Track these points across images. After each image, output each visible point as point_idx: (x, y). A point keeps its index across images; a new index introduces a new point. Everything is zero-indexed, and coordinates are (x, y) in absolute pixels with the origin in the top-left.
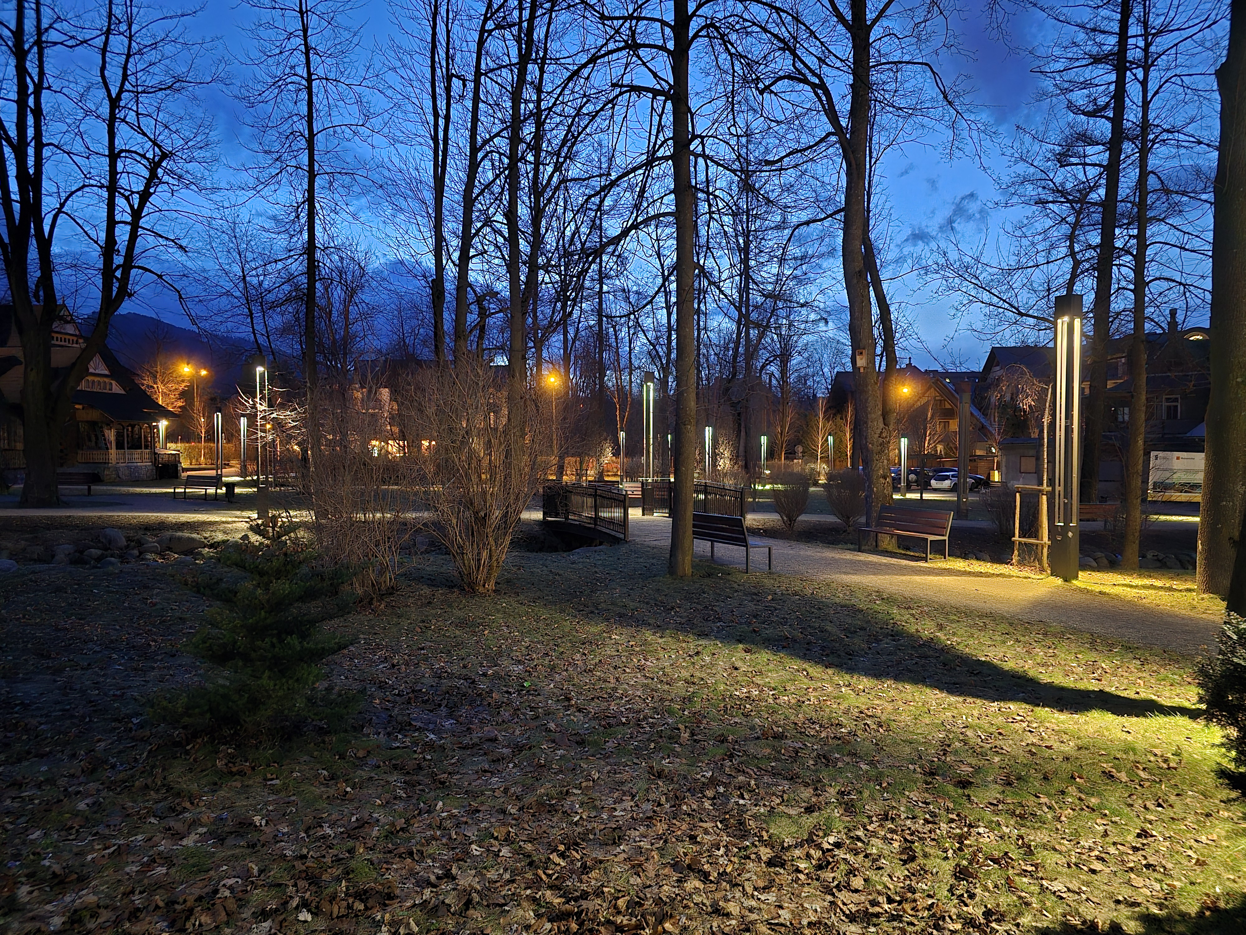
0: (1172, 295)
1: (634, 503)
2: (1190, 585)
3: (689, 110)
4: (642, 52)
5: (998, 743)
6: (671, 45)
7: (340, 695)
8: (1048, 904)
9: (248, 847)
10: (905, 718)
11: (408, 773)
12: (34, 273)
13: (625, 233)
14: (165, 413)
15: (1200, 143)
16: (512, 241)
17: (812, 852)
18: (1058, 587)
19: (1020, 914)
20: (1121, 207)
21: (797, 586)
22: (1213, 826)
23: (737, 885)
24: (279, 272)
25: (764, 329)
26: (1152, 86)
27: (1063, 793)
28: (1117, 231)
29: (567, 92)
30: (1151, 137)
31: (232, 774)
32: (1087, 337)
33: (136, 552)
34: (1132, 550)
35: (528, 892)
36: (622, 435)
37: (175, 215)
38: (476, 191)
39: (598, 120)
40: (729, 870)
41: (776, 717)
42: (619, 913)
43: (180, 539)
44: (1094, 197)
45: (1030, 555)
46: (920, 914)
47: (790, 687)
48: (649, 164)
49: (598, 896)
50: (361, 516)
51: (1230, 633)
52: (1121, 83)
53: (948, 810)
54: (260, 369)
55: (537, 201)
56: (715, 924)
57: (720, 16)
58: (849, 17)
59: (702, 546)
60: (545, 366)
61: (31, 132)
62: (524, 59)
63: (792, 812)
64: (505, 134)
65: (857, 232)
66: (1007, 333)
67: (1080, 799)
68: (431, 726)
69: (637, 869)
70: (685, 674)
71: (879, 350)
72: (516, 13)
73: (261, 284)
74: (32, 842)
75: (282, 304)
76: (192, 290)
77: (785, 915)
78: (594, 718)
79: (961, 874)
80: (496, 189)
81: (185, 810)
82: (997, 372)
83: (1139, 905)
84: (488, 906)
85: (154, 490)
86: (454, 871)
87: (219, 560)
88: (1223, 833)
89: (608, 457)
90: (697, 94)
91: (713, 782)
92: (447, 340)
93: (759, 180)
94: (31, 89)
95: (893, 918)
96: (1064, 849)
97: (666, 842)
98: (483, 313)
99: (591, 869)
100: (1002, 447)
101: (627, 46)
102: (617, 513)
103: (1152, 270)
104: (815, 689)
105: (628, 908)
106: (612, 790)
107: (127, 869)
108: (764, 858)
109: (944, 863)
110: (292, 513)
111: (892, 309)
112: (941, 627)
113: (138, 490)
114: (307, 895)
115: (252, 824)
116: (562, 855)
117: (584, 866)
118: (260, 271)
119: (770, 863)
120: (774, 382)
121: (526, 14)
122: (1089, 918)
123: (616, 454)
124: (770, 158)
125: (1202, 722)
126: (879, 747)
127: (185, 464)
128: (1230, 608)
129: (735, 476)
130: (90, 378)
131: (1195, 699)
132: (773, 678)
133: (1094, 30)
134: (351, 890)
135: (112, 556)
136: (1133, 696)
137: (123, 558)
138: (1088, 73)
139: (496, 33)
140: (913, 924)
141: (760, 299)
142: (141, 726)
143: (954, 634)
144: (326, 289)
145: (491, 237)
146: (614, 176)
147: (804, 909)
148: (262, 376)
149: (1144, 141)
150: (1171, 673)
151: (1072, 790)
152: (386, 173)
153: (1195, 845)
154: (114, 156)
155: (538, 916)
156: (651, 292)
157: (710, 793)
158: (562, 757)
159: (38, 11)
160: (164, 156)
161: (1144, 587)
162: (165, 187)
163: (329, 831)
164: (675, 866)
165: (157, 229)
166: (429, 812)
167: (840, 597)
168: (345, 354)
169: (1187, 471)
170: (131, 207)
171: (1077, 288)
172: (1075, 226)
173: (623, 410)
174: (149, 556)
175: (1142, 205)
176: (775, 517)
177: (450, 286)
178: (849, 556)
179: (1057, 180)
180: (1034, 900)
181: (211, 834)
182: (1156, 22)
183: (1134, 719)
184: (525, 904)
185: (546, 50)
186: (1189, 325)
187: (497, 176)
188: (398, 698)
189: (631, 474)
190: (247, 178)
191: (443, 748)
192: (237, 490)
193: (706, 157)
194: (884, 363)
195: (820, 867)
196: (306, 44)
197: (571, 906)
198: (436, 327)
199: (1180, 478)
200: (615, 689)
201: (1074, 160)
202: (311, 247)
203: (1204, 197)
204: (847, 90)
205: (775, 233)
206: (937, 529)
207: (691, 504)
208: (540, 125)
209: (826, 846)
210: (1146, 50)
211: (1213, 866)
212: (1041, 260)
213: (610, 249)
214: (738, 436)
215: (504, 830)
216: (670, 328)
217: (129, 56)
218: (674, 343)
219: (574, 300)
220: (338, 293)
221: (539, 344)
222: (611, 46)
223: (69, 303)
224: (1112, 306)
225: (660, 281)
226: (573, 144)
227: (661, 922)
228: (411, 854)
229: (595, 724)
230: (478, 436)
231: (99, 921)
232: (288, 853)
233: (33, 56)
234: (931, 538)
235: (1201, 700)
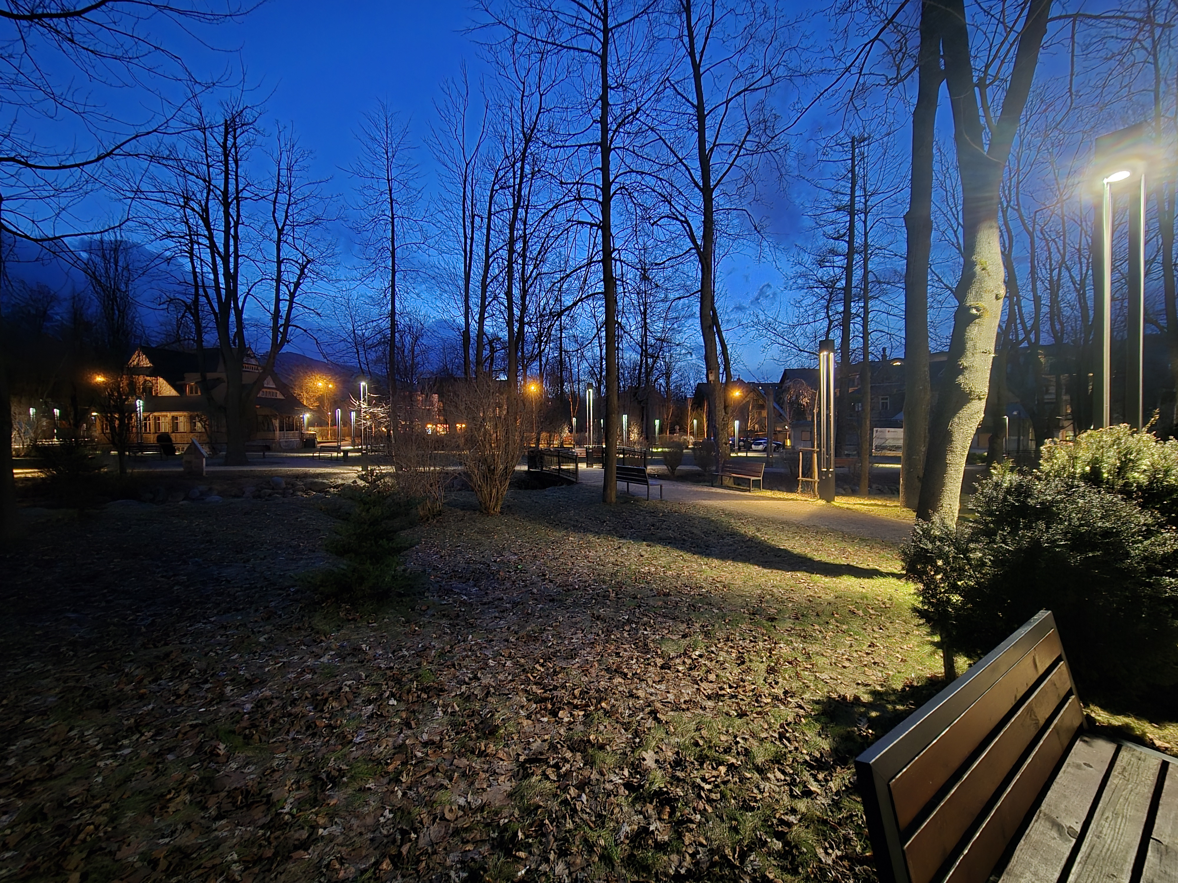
0: (883, 340)
1: (582, 460)
2: (896, 504)
3: (611, 235)
4: (583, 203)
5: (791, 595)
6: (600, 199)
7: (411, 574)
8: (819, 686)
9: (359, 662)
10: (739, 582)
11: (451, 619)
12: (233, 330)
13: (575, 304)
14: (308, 409)
15: (896, 255)
16: (510, 308)
17: (686, 660)
18: (823, 505)
19: (804, 692)
20: (854, 291)
21: (676, 507)
22: (910, 640)
23: (643, 680)
24: (375, 327)
25: (656, 358)
26: (869, 224)
27: (827, 623)
28: (852, 304)
29: (541, 224)
30: (870, 252)
31: (349, 620)
32: (837, 363)
33: (291, 491)
34: (865, 483)
35: (523, 686)
36: (574, 420)
37: (314, 295)
38: (489, 280)
39: (559, 240)
40: (638, 672)
41: (665, 584)
42: (575, 698)
43: (316, 482)
44: (839, 285)
45: (808, 487)
46: (747, 694)
47: (673, 566)
48: (589, 264)
49: (563, 688)
50: (422, 469)
51: (918, 531)
52: (852, 222)
53: (763, 635)
54: (363, 384)
55: (524, 286)
56: (631, 703)
57: (628, 182)
58: (701, 184)
59: (622, 485)
60: (528, 380)
61: (232, 249)
62: (516, 206)
63: (674, 638)
64: (505, 247)
65: (708, 303)
66: (793, 361)
67: (837, 626)
68: (464, 592)
69: (585, 672)
70: (612, 560)
71: (721, 371)
72: (512, 180)
73: (363, 334)
74: (234, 660)
75: (376, 346)
76: (324, 338)
77: (671, 697)
78: (559, 586)
79: (771, 670)
80: (501, 279)
81: (322, 641)
82: (788, 383)
83: (870, 685)
84: (499, 695)
85: (301, 455)
86: (479, 675)
87: (340, 495)
88: (916, 643)
89: (566, 433)
90: (616, 226)
91: (629, 622)
92: (472, 366)
93: (652, 274)
94: (232, 224)
95: (732, 697)
96: (828, 655)
97: (602, 656)
98: (493, 350)
99: (559, 673)
100: (792, 426)
101: (575, 199)
102: (572, 466)
103: (871, 326)
104: (687, 567)
105: (580, 694)
106: (570, 627)
107: (289, 676)
108: (659, 665)
109: (761, 665)
110: (382, 467)
111: (728, 347)
112: (758, 530)
113: (292, 454)
114: (394, 690)
115: (361, 649)
116: (542, 665)
117: (555, 671)
118: (363, 327)
119: (662, 667)
120: (662, 389)
121: (517, 181)
122: (842, 693)
123: (571, 431)
124: (658, 261)
125: (903, 580)
126: (724, 599)
127: (319, 440)
128: (918, 516)
129: (640, 443)
130: (264, 390)
131: (901, 568)
132: (663, 561)
133: (836, 192)
134: (419, 687)
135: (277, 493)
136: (866, 567)
137: (284, 495)
138: (833, 216)
139: (500, 191)
140: (744, 700)
141: (653, 342)
142: (296, 592)
143: (766, 534)
144: (401, 337)
145: (497, 306)
146: (568, 272)
147: (682, 693)
148: (364, 388)
149: (866, 255)
150: (886, 553)
151: (833, 621)
152: (437, 270)
153: (900, 650)
154: (279, 262)
155: (529, 700)
156: (591, 337)
157: (627, 628)
158: (541, 608)
159: (237, 180)
160: (309, 262)
161: (871, 505)
162: (309, 280)
163: (406, 653)
164: (608, 670)
165: (304, 303)
166: (464, 641)
167: (702, 514)
168: (412, 374)
169: (894, 439)
170: (289, 291)
171: (831, 336)
172: (829, 301)
173: (574, 406)
174: (299, 493)
175: (865, 289)
176: (665, 467)
177: (473, 334)
178: (706, 489)
179: (819, 275)
180: (811, 684)
181: (337, 655)
182: (870, 189)
183: (866, 580)
184: (520, 694)
185: (529, 201)
186: (892, 357)
187: (501, 272)
188: (445, 576)
189: (579, 443)
190: (357, 274)
191: (471, 604)
192: (350, 454)
193: (621, 261)
194: (724, 378)
195: (690, 669)
196: (391, 198)
197: (548, 694)
198: (465, 358)
199: (890, 443)
200: (571, 569)
201: (827, 264)
202: (393, 313)
203: (899, 285)
204: (701, 224)
205: (661, 304)
206: (756, 473)
207: (615, 461)
208: (525, 243)
209: (694, 657)
210: (865, 203)
211: (910, 662)
212: (811, 320)
213: (567, 313)
214: (642, 420)
215: (508, 651)
216: (602, 358)
217: (289, 205)
218: (604, 366)
219: (546, 342)
220: (408, 339)
221: (525, 368)
222: (566, 199)
223: (253, 347)
224: (851, 346)
225: (595, 331)
226: (545, 254)
227: (600, 703)
228: (454, 665)
229: (560, 589)
230: (490, 422)
231: (273, 706)
232: (383, 666)
233: (234, 205)
234: (753, 478)
235: (903, 569)
